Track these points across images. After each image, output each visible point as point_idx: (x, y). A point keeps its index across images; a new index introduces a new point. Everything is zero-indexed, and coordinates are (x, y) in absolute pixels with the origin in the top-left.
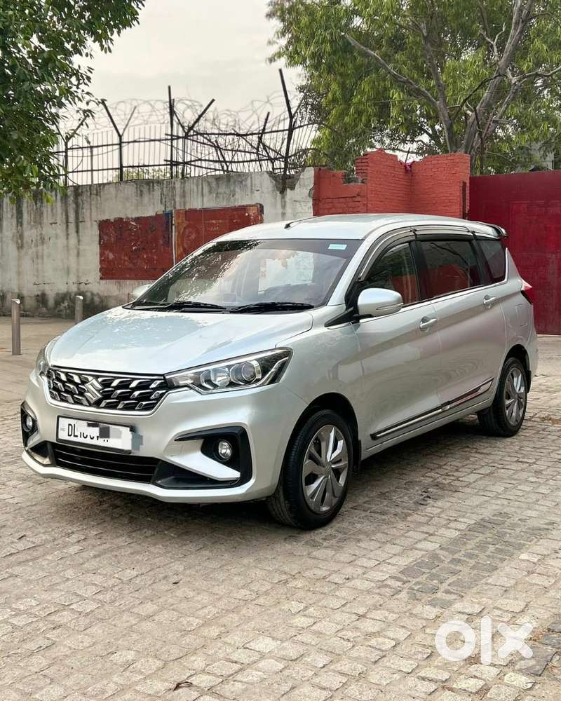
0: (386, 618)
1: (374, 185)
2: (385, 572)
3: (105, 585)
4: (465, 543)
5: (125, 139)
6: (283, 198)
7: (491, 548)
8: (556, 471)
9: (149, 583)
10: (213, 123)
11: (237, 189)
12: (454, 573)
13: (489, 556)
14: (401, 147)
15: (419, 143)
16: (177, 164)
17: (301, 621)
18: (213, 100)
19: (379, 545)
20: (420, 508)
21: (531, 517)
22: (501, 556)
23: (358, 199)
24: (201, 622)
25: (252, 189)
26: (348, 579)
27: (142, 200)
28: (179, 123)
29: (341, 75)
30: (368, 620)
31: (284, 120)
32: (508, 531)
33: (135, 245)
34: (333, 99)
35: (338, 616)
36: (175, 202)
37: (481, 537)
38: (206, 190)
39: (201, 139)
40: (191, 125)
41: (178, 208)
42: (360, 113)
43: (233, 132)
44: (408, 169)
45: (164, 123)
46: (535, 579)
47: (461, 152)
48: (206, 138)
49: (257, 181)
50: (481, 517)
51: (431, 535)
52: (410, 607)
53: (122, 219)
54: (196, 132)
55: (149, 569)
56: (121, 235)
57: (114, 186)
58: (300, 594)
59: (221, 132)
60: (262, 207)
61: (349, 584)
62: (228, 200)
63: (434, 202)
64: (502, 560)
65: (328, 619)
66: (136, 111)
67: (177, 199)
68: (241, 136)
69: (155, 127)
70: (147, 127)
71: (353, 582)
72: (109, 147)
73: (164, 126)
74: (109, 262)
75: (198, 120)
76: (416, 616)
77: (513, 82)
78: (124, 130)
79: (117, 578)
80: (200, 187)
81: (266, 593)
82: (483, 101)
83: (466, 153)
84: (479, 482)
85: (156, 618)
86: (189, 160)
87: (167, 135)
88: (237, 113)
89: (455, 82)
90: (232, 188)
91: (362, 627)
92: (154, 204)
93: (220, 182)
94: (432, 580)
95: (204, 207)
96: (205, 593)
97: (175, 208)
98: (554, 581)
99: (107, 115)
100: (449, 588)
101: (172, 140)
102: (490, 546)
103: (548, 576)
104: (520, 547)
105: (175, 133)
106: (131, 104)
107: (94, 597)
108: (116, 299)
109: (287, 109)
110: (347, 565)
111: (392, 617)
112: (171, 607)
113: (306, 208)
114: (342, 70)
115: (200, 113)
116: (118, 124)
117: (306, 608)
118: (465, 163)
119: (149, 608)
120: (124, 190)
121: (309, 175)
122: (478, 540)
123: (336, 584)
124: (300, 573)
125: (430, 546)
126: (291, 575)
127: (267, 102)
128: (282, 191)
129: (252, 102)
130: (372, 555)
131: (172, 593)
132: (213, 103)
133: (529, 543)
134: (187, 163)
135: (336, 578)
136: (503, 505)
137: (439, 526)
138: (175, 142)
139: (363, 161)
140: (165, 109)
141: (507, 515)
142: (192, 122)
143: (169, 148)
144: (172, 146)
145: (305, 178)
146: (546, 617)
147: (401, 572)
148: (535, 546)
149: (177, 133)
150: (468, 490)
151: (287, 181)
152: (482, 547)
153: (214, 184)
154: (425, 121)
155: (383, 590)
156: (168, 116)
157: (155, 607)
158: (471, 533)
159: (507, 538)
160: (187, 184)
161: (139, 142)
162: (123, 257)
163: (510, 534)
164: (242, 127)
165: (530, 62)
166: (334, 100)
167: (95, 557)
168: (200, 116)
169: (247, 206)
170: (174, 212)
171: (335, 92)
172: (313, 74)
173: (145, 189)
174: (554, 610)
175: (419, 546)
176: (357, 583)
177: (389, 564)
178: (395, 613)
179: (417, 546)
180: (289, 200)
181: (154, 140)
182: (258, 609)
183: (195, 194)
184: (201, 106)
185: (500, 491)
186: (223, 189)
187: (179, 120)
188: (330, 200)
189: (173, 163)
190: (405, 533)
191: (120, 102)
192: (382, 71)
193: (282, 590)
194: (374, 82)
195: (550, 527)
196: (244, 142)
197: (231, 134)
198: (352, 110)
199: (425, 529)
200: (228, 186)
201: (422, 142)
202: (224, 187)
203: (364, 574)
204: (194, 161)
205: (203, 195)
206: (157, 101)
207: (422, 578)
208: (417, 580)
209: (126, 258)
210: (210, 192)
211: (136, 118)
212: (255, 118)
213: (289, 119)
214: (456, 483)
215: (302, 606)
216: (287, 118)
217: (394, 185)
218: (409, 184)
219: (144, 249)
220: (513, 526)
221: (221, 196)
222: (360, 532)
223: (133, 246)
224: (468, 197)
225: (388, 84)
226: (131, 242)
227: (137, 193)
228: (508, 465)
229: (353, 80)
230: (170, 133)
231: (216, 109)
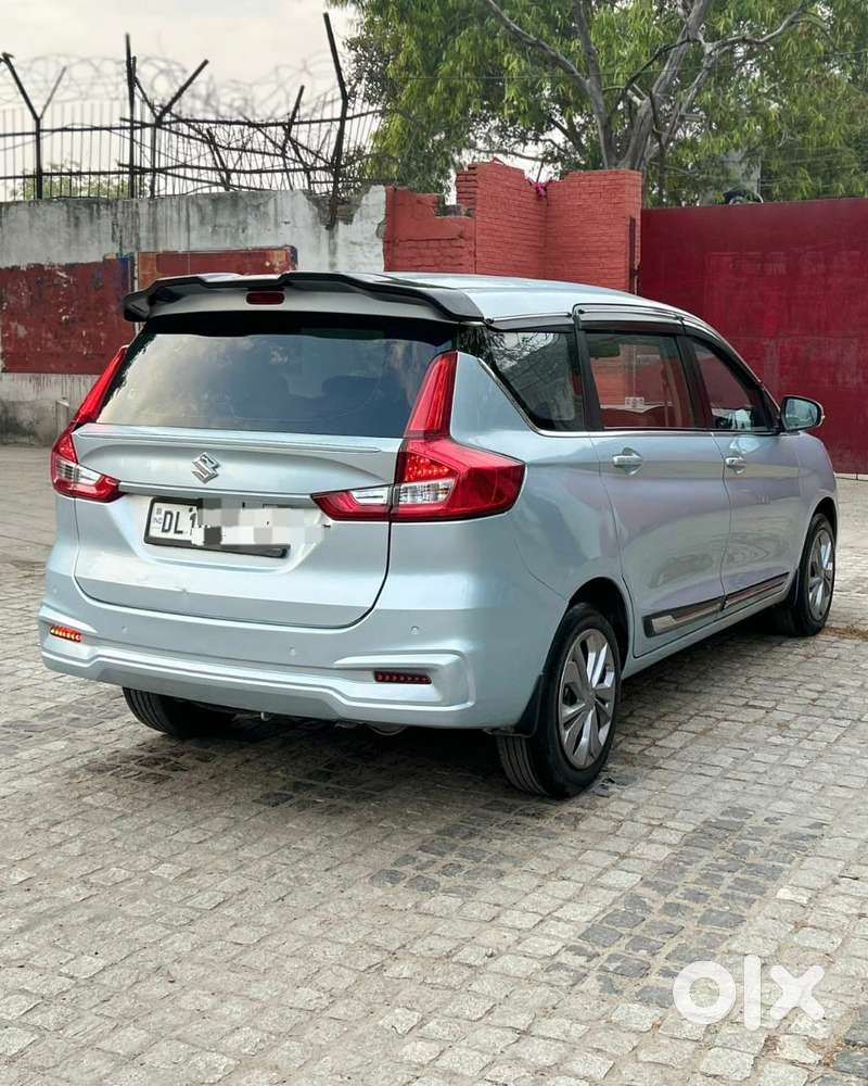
0: (566, 1033)
1: (487, 220)
2: (553, 937)
3: (45, 992)
4: (682, 871)
5: (45, 124)
6: (332, 237)
7: (728, 879)
8: (811, 723)
9: (128, 982)
10: (207, 102)
11: (251, 220)
12: (672, 932)
13: (725, 896)
14: (519, 148)
15: (548, 143)
16: (143, 171)
17: (417, 1051)
18: (206, 63)
19: (536, 882)
20: (599, 803)
21: (784, 814)
22: (746, 895)
23: (462, 242)
24: (232, 1062)
25: (276, 220)
26: (491, 956)
27: (77, 235)
28: (145, 99)
29: (421, 24)
30: (536, 1041)
31: (333, 101)
32: (750, 843)
33: (65, 313)
34: (407, 65)
35: (483, 1036)
36: (138, 240)
37: (707, 858)
38: (195, 220)
39: (184, 128)
40: (166, 104)
41: (144, 249)
42: (452, 91)
43: (241, 119)
44: (542, 192)
45: (117, 98)
46: (809, 938)
47: (624, 167)
48: (193, 128)
49: (286, 205)
50: (702, 818)
51: (623, 857)
52: (605, 1007)
53: (41, 266)
54: (176, 116)
55: (126, 952)
56: (40, 295)
57: (26, 206)
58: (408, 992)
59: (220, 119)
60: (294, 251)
61: (494, 966)
62: (234, 237)
63: (584, 249)
64: (749, 902)
65: (464, 1043)
66: (66, 76)
67: (143, 234)
68: (258, 126)
69: (101, 106)
70: (87, 104)
71: (501, 961)
72: (17, 137)
73: (117, 105)
74: (19, 341)
75: (178, 95)
76: (617, 1025)
77: (707, 51)
78: (45, 108)
79: (67, 975)
80: (184, 213)
81: (348, 993)
82: (661, 81)
83: (632, 168)
84: (690, 748)
85: (147, 1059)
86: (162, 165)
87: (124, 120)
88: (251, 86)
89: (610, 46)
90: (241, 217)
91: (527, 1057)
92: (100, 242)
93: (221, 206)
94: (637, 950)
95: (192, 248)
96: (235, 1000)
97: (138, 249)
98: (840, 941)
99: (13, 81)
100: (668, 964)
101: (132, 129)
102: (725, 874)
103: (830, 931)
104: (774, 874)
105: (138, 117)
106: (57, 63)
107: (24, 1020)
108: (31, 408)
109: (337, 83)
110: (484, 926)
111: (577, 1030)
112: (174, 1034)
113: (372, 256)
114: (422, 16)
115: (182, 83)
116: (36, 97)
117: (422, 1023)
118: (634, 185)
119: (132, 1037)
120: (44, 214)
121: (376, 198)
122: (702, 863)
123: (470, 966)
124: (404, 946)
125: (624, 879)
126: (389, 952)
127: (301, 71)
128: (331, 226)
129: (277, 69)
130: (525, 904)
131: (172, 1002)
132: (207, 67)
133: (788, 866)
134: (161, 171)
135: (470, 955)
136: (736, 791)
137: (634, 840)
138: (137, 133)
139: (469, 178)
140: (119, 74)
141: (744, 812)
142: (169, 100)
143: (127, 142)
144: (132, 140)
145: (370, 204)
146: (839, 1015)
147: (584, 936)
148: (799, 871)
149: (142, 115)
150: (674, 765)
151: (339, 208)
152: (711, 878)
153: (209, 209)
154: (557, 107)
155: (555, 975)
156: (125, 87)
157: (143, 1035)
158: (690, 849)
159: (751, 858)
160: (159, 208)
161: (72, 130)
162: (44, 335)
163: (755, 849)
164: (258, 111)
165: (729, 17)
166: (409, 67)
167: (21, 930)
168: (183, 89)
169: (269, 249)
170: (136, 256)
171: (411, 53)
172: (372, 19)
173: (84, 214)
174: (848, 1001)
175: (608, 879)
176: (508, 962)
177: (559, 920)
178: (581, 1023)
179: (601, 880)
180: (344, 240)
181: (101, 129)
182: (336, 1028)
183: (175, 225)
184: (185, 71)
185: (726, 765)
186: (224, 218)
187: (144, 95)
188: (413, 243)
189: (134, 170)
190: (580, 854)
191: (37, 59)
192: (491, 22)
193: (376, 984)
194: (477, 40)
195: (817, 832)
196: (262, 137)
197: (238, 123)
198: (439, 85)
199: (612, 845)
200: (234, 214)
201: (553, 143)
202: (227, 213)
203: (518, 942)
204: (172, 168)
205: (188, 229)
206: (105, 59)
207: (619, 948)
208: (612, 950)
209: (50, 336)
210: (202, 222)
211: (67, 88)
212: (281, 95)
213: (341, 101)
214: (654, 752)
215: (415, 1017)
216: (337, 99)
217: (517, 219)
218: (542, 218)
219: (82, 320)
220: (758, 833)
221: (222, 230)
222: (501, 856)
223: (62, 314)
224: (638, 243)
225: (499, 43)
226: (59, 307)
227: (69, 220)
228: (732, 713)
229: (441, 34)
230: (128, 117)
231: (211, 78)
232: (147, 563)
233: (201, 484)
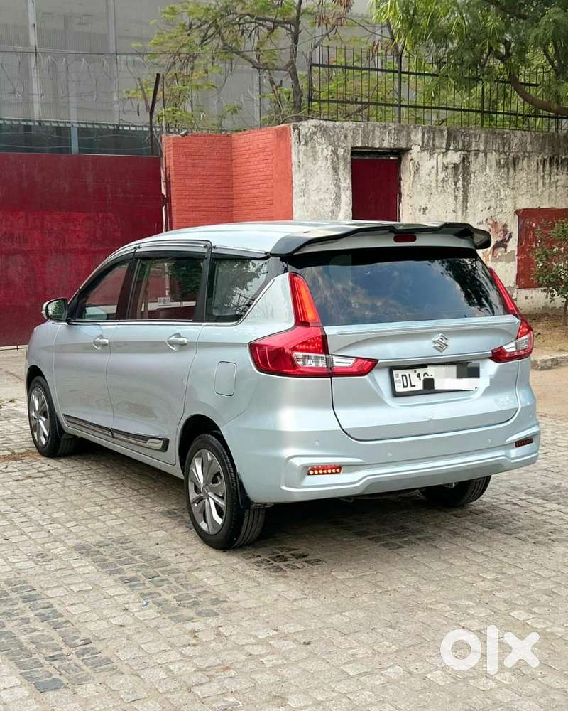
232: (393, 407)
233: (439, 353)
